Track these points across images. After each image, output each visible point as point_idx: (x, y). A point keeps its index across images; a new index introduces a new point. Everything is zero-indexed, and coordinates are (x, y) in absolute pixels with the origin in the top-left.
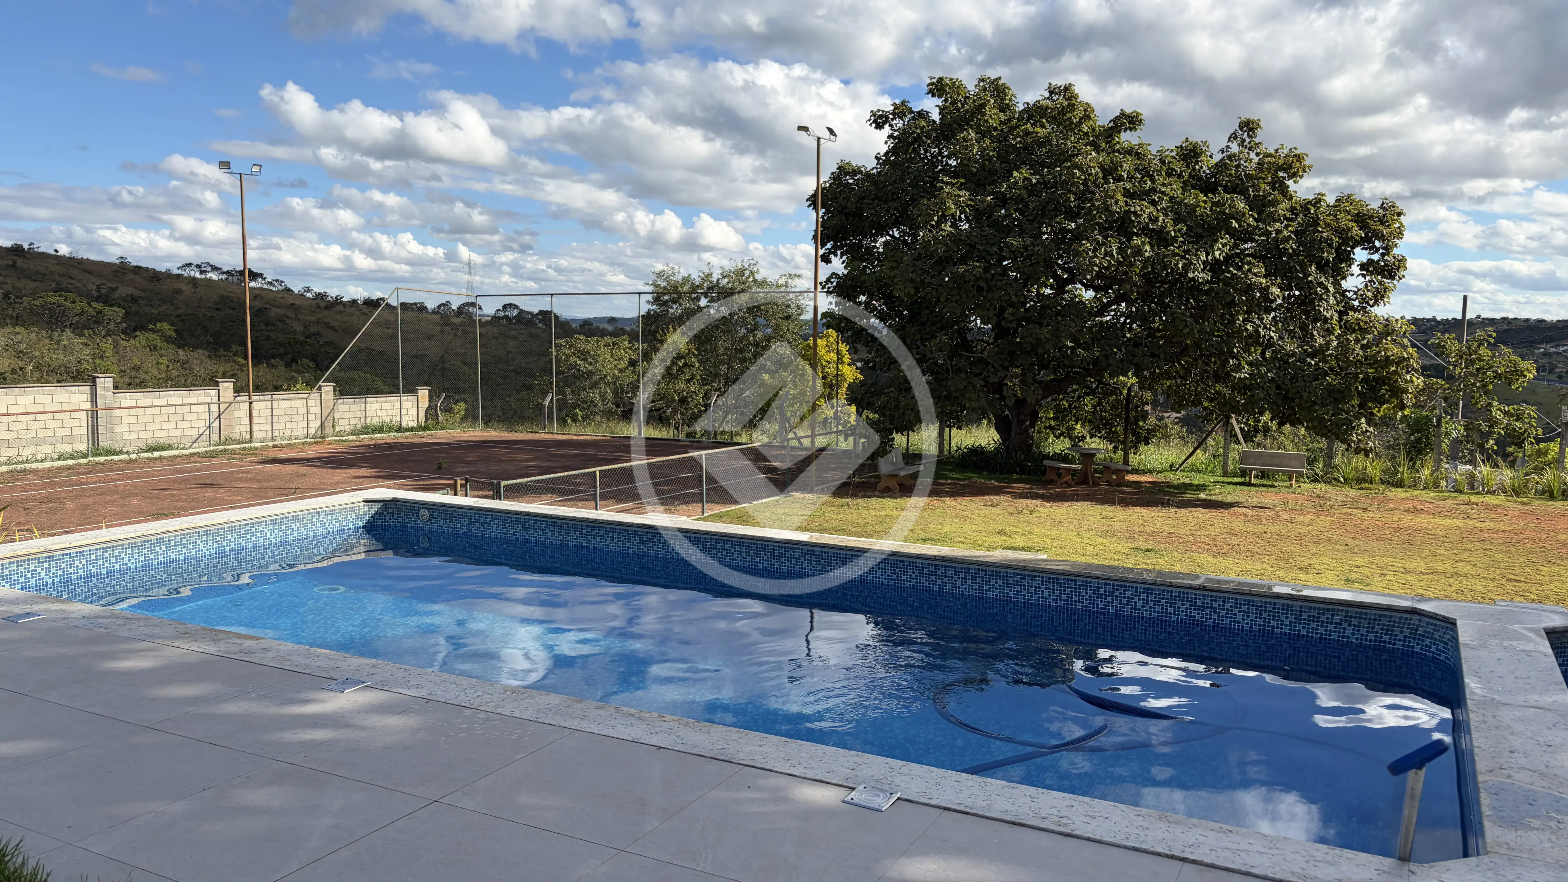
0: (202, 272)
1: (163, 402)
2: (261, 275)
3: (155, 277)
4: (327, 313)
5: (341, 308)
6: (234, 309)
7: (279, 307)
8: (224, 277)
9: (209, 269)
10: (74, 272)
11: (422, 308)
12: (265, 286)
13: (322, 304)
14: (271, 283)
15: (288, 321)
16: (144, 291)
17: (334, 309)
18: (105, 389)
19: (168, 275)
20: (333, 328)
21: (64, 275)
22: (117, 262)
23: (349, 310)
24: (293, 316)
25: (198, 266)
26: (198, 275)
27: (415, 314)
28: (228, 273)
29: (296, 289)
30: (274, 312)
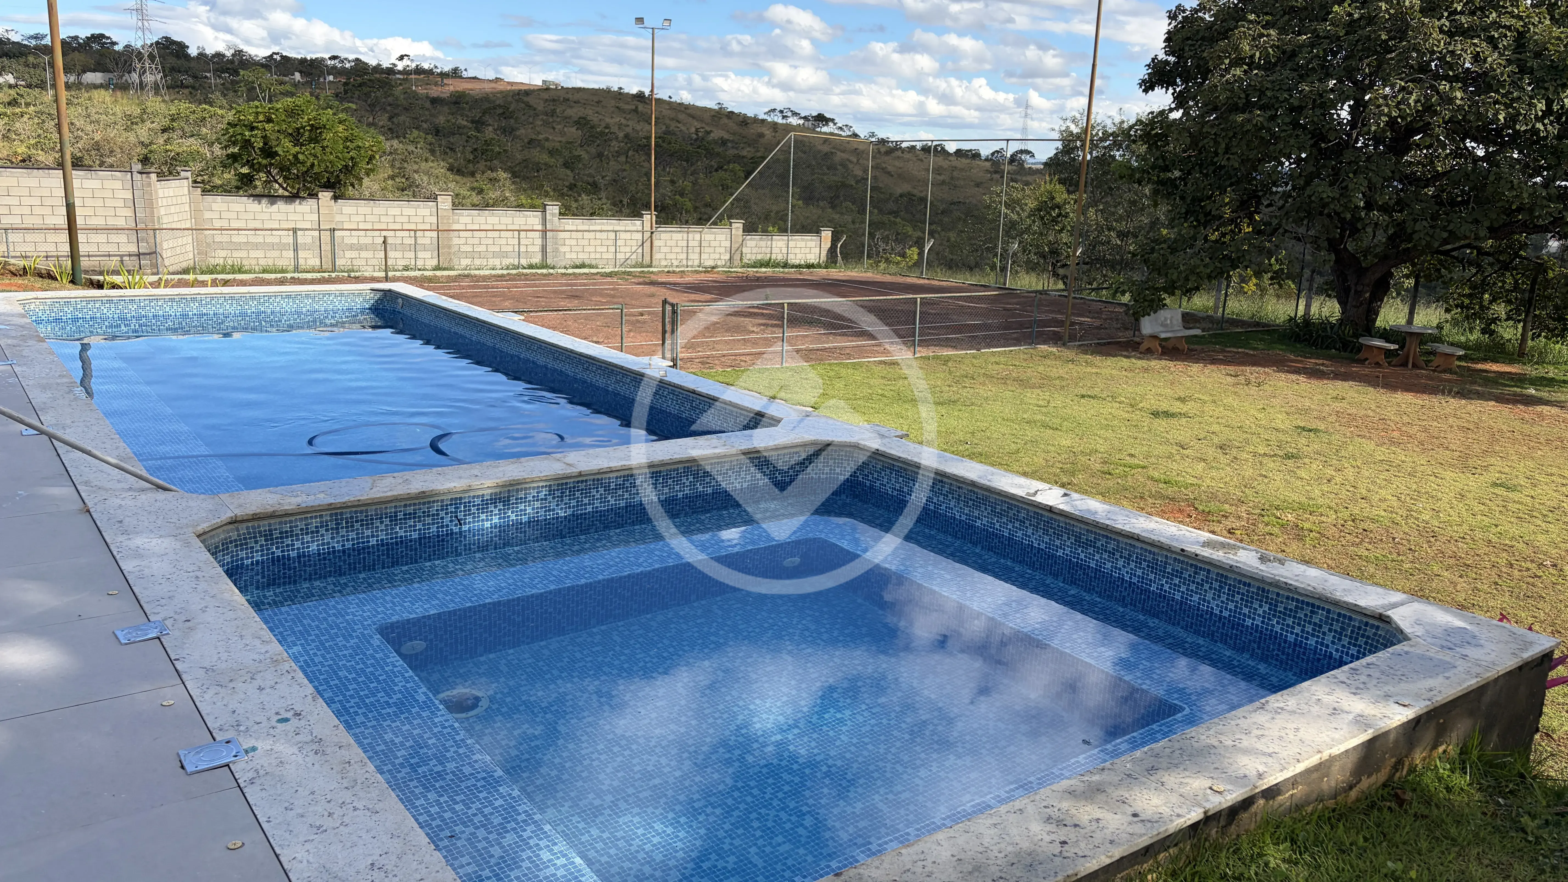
0: (784, 117)
1: (598, 228)
2: (832, 120)
3: (744, 121)
4: (886, 158)
5: (899, 153)
6: (805, 153)
7: (843, 151)
8: (801, 122)
9: (789, 114)
10: (681, 117)
11: (976, 155)
12: (836, 132)
13: (883, 150)
14: (841, 128)
15: (851, 166)
16: (734, 134)
17: (893, 155)
18: (553, 215)
19: (755, 120)
20: (889, 173)
21: (672, 119)
22: (716, 107)
23: (907, 156)
24: (855, 160)
25: (781, 112)
26: (780, 120)
27: (968, 161)
28: (805, 118)
29: (863, 133)
30: (840, 156)
